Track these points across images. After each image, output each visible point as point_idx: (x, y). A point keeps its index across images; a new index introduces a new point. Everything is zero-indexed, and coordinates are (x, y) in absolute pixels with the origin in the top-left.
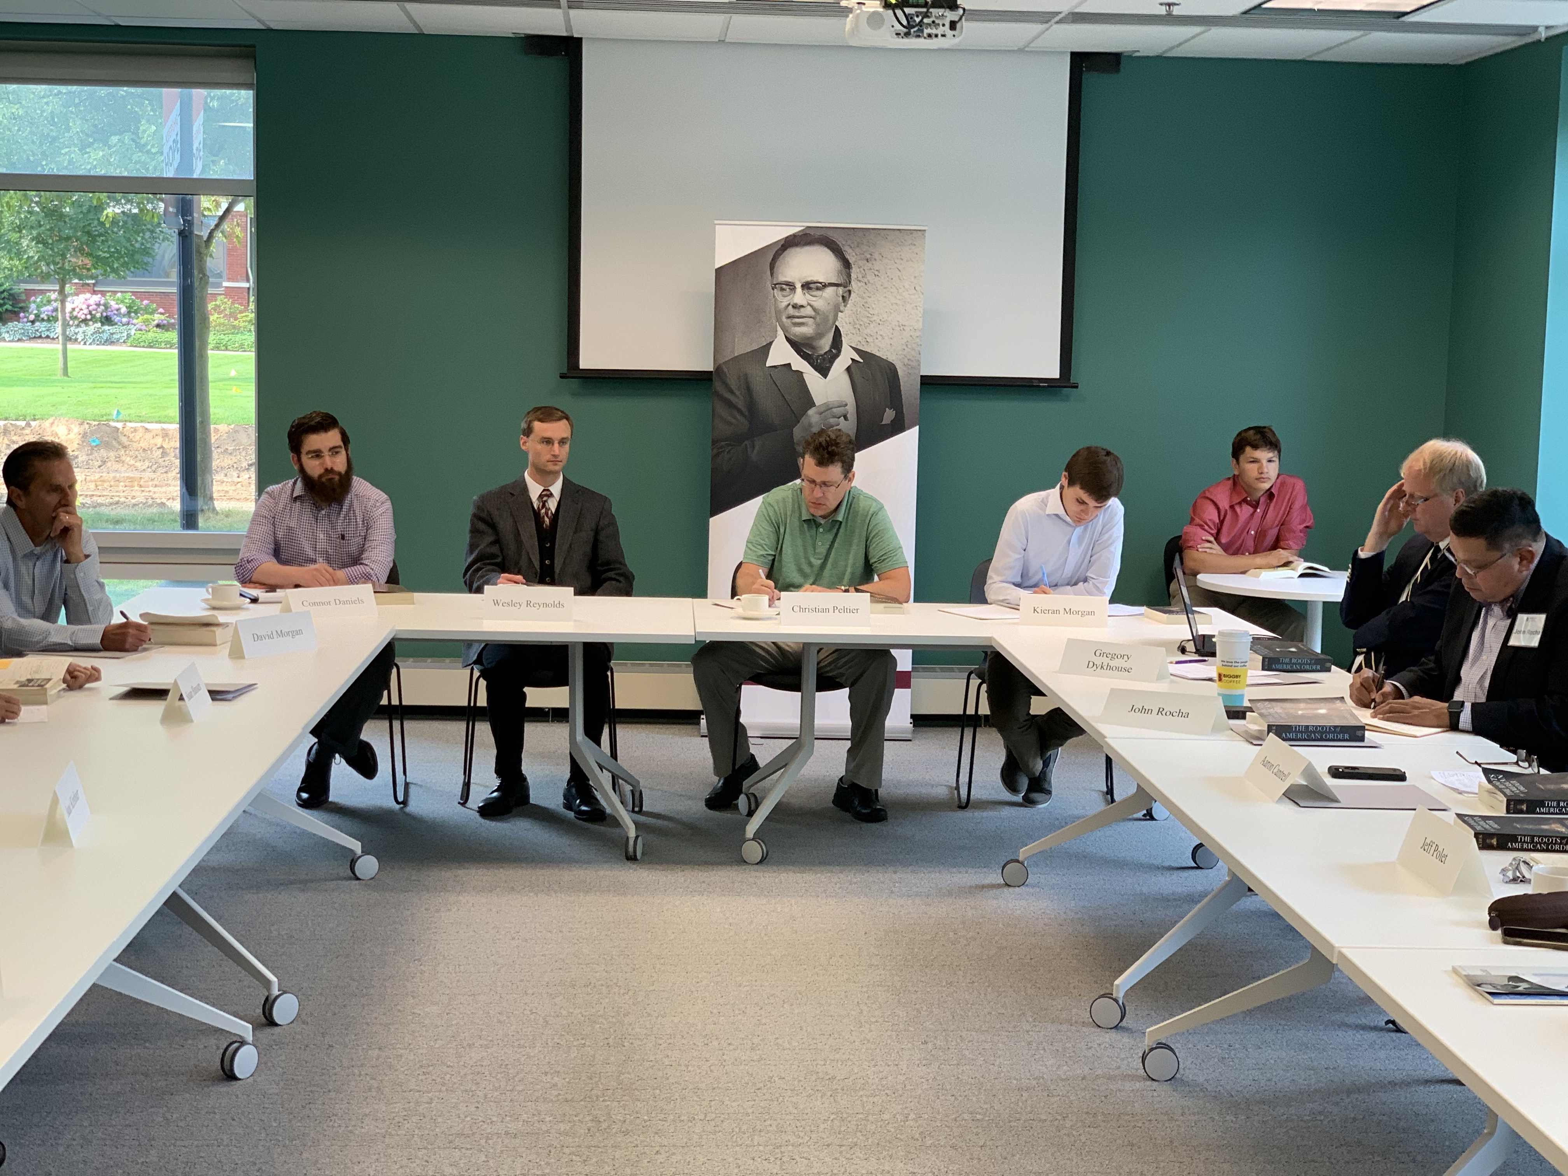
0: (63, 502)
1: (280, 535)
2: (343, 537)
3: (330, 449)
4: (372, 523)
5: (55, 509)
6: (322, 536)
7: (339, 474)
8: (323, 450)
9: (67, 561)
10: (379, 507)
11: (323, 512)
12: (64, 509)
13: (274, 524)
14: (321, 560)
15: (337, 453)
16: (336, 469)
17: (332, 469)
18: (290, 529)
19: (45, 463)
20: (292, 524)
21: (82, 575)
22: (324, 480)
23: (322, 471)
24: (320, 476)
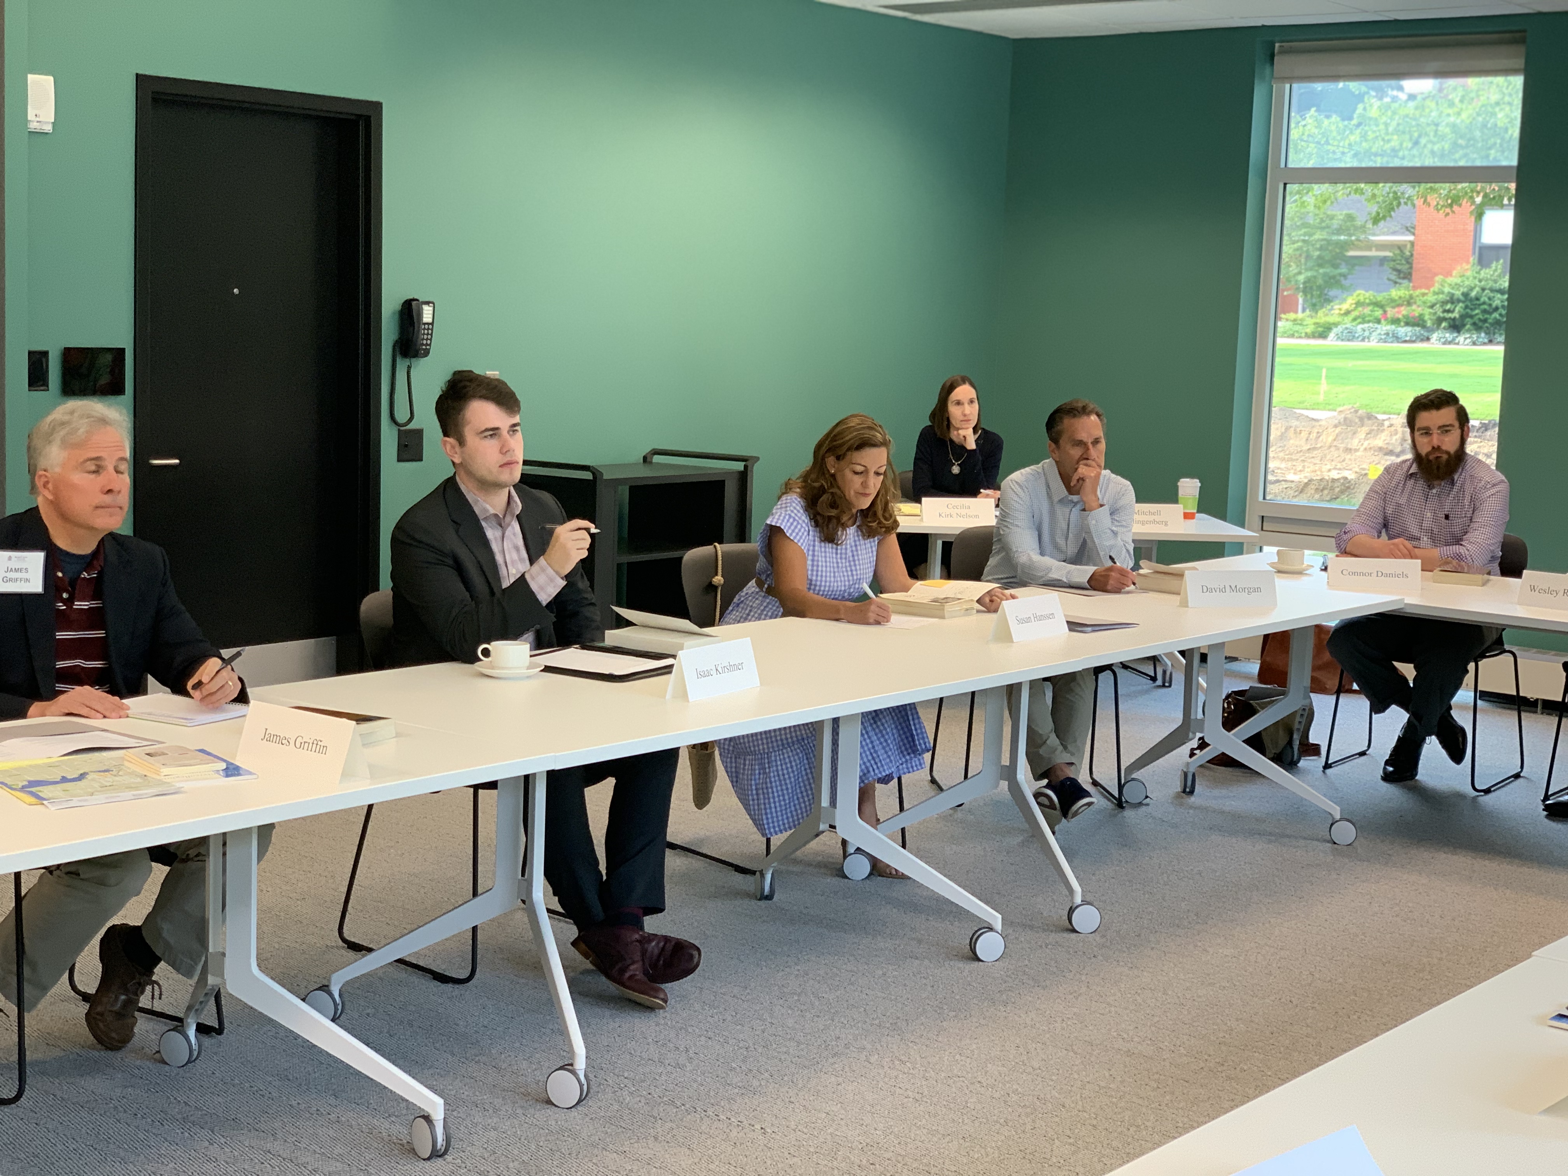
0: (1085, 456)
1: (1389, 511)
2: (1447, 517)
3: (1440, 428)
4: (1478, 504)
5: (1078, 462)
6: (1429, 514)
7: (1448, 453)
8: (1432, 427)
9: (1084, 510)
10: (1489, 489)
11: (1434, 491)
12: (1085, 461)
13: (1385, 500)
14: (1425, 539)
15: (1447, 431)
16: (1444, 448)
17: (1439, 447)
18: (1399, 505)
19: (1073, 421)
20: (1403, 501)
21: (1094, 522)
22: (1431, 457)
23: (1430, 449)
24: (1427, 455)
